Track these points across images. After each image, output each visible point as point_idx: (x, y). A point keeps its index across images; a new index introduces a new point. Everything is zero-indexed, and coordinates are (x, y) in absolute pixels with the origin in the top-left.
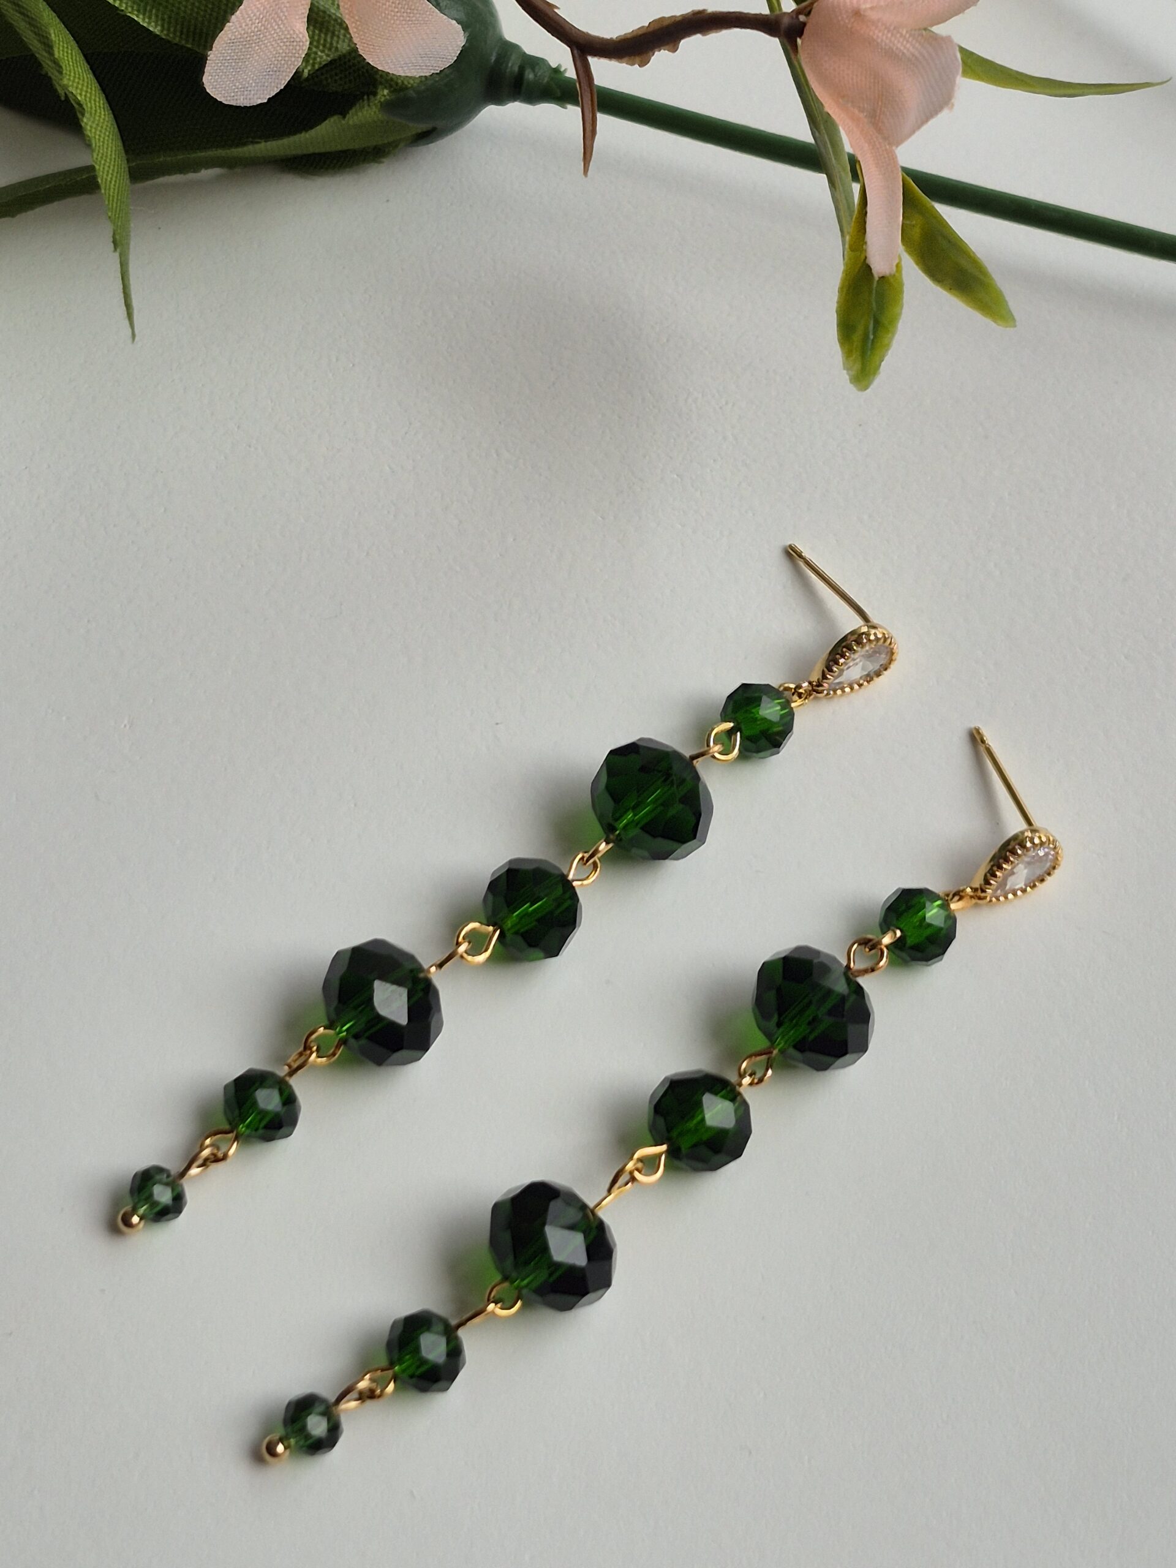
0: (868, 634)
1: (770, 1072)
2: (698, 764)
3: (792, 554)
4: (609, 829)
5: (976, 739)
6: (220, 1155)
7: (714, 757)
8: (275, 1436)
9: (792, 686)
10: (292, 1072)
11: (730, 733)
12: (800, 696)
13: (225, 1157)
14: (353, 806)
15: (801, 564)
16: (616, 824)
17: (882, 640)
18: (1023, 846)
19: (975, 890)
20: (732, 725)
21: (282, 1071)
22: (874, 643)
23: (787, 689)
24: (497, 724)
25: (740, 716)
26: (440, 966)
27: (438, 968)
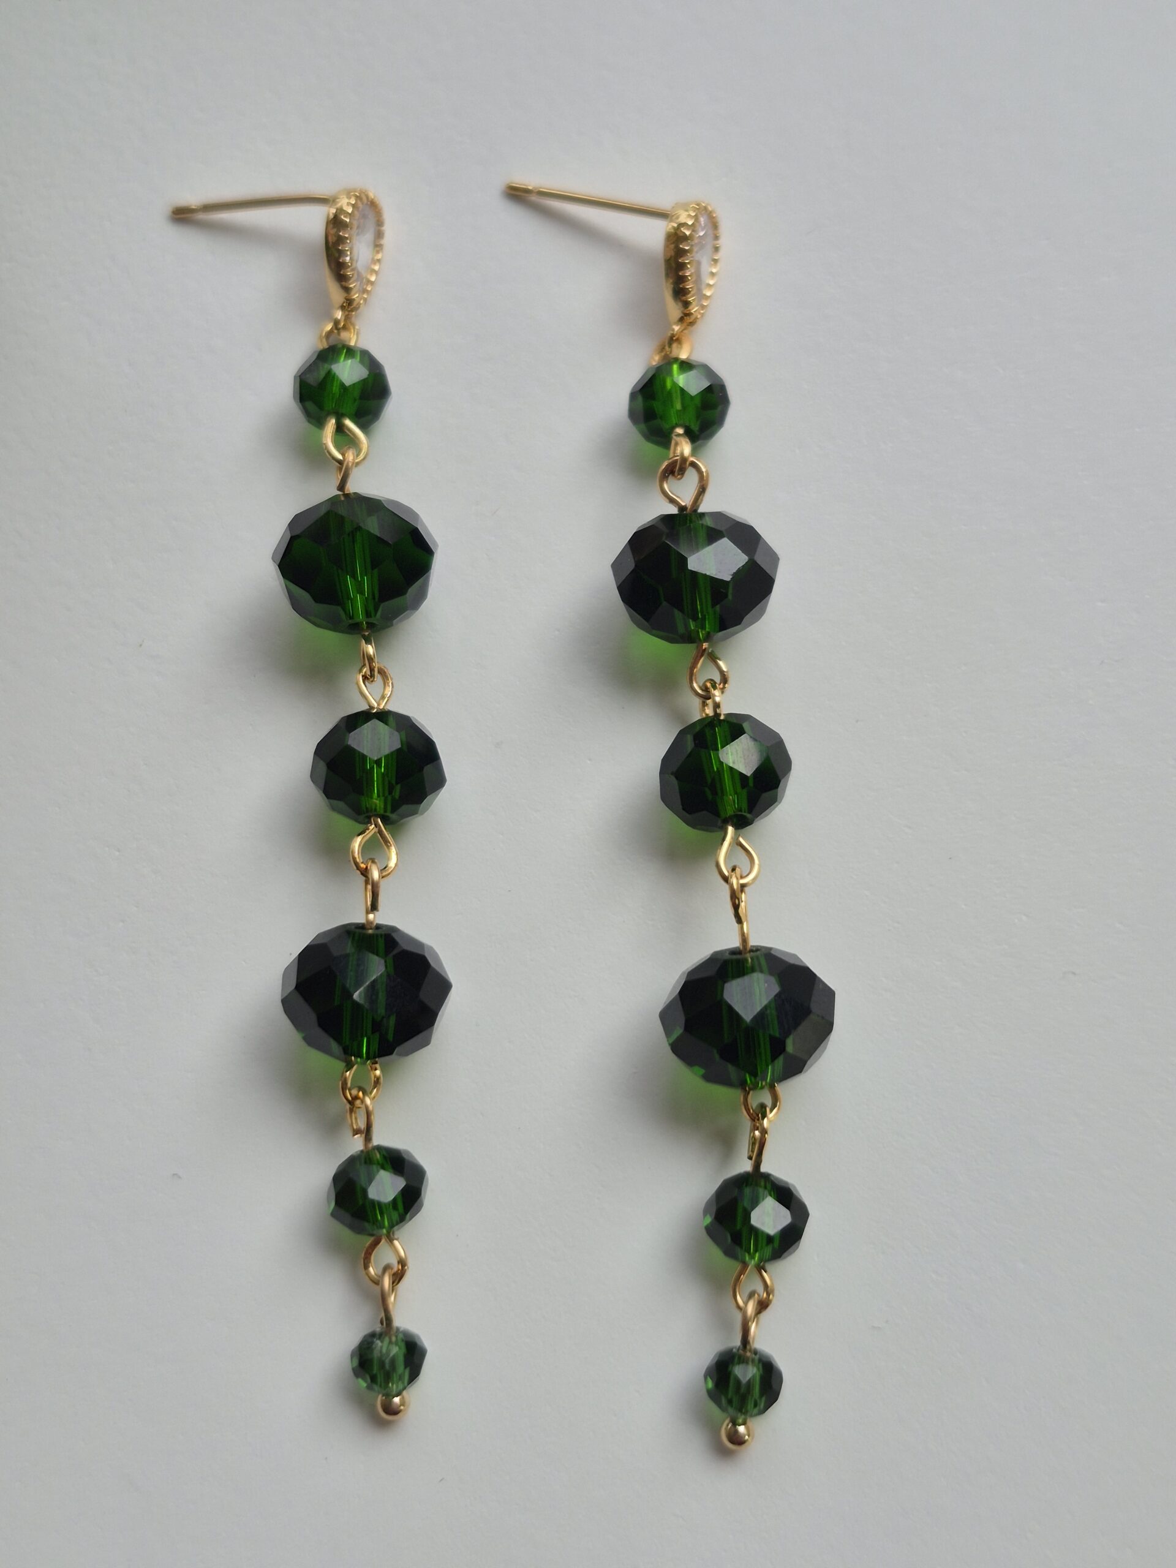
0: (340, 211)
1: (721, 663)
2: (352, 487)
3: (182, 215)
4: (354, 628)
5: (517, 195)
6: (396, 1267)
7: (358, 464)
8: (726, 1425)
9: (329, 327)
10: (368, 1133)
11: (340, 429)
12: (345, 328)
13: (402, 1263)
14: (117, 853)
15: (201, 216)
16: (356, 620)
17: (359, 202)
18: (685, 238)
19: (681, 320)
20: (333, 421)
21: (357, 1145)
22: (356, 212)
23: (329, 334)
24: (141, 645)
25: (329, 405)
26: (374, 907)
27: (375, 912)
